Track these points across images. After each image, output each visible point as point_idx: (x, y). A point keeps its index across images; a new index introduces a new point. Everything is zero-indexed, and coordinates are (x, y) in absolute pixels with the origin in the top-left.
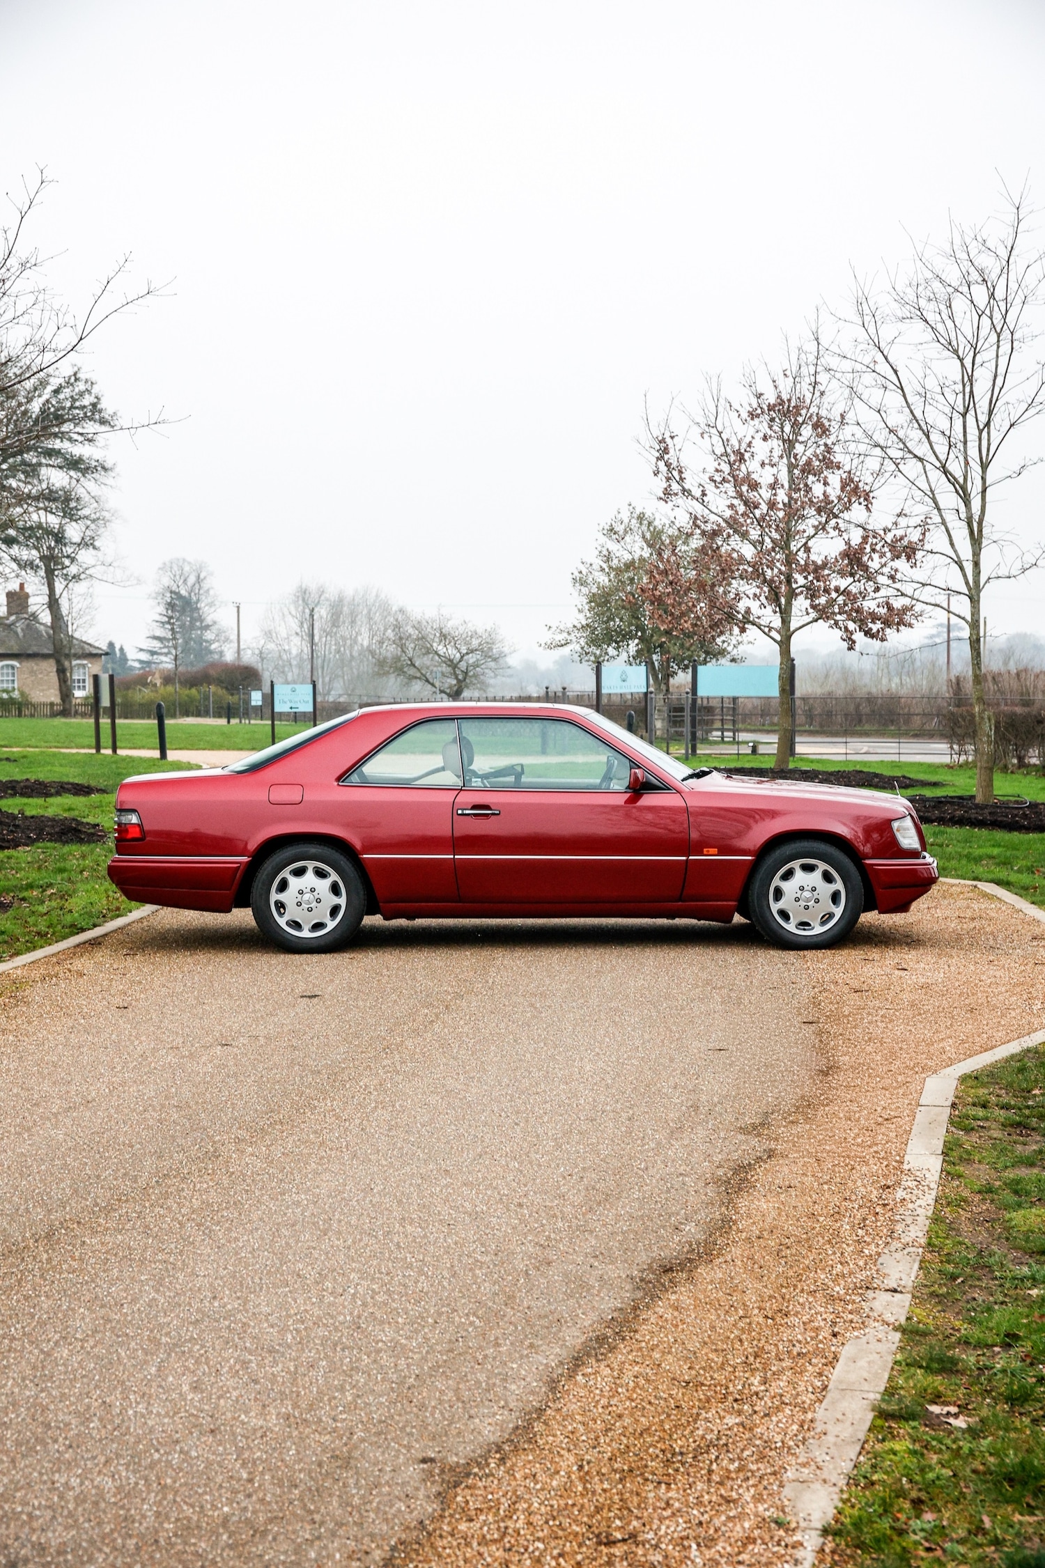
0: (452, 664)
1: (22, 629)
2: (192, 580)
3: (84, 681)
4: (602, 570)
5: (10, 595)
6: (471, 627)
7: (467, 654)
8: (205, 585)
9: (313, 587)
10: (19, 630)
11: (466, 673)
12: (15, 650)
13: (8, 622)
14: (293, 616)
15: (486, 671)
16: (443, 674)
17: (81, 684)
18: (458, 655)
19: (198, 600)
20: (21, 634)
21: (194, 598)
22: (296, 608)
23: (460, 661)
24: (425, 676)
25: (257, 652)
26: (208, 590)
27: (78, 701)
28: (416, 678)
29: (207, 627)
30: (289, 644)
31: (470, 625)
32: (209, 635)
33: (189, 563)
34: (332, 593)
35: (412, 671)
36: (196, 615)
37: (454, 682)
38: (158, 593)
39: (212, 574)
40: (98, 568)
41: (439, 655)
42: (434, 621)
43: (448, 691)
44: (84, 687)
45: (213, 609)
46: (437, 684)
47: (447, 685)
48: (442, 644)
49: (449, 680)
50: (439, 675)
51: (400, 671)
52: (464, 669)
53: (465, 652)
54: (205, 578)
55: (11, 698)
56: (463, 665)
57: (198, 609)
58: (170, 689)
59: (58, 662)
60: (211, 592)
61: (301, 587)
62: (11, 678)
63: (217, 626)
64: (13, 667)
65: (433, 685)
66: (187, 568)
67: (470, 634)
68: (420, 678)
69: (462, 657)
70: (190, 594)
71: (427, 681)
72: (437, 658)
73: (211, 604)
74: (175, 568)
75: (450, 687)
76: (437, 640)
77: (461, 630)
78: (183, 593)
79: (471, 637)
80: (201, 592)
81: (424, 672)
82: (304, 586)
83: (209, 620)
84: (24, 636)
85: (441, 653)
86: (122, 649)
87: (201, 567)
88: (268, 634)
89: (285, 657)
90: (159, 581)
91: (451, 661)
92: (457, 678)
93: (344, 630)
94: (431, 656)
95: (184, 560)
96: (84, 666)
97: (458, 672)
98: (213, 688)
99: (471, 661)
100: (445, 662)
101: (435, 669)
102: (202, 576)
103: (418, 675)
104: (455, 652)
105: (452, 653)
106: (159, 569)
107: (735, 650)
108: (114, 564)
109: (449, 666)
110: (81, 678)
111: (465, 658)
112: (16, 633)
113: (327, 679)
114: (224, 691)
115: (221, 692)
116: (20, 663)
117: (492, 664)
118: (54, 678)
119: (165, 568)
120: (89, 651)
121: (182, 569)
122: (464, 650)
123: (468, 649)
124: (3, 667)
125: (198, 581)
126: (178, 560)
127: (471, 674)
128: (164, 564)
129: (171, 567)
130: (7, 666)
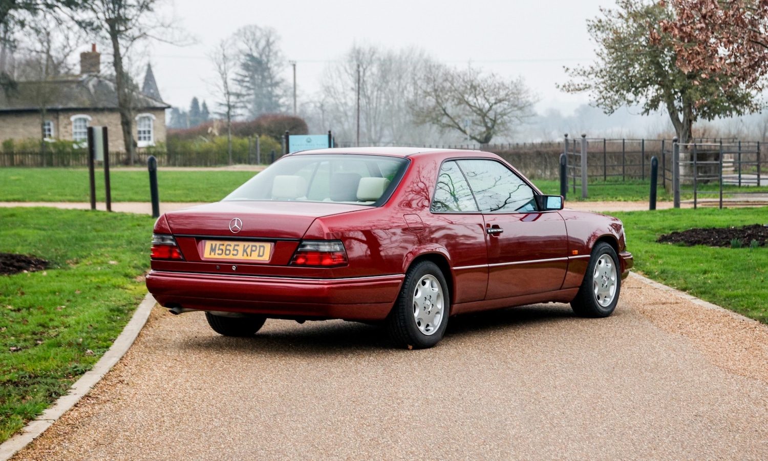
0: (482, 113)
1: (94, 86)
2: (263, 43)
3: (149, 132)
4: (621, 16)
5: (84, 56)
6: (498, 79)
7: (496, 103)
8: (274, 48)
9: (366, 48)
10: (91, 87)
11: (494, 121)
12: (87, 104)
13: (80, 79)
14: (348, 74)
15: (513, 119)
16: (473, 122)
17: (147, 135)
18: (487, 106)
19: (268, 61)
20: (92, 90)
21: (264, 59)
22: (351, 67)
23: (489, 111)
24: (457, 124)
25: (318, 105)
26: (276, 53)
27: (142, 151)
28: (449, 126)
29: (276, 84)
30: (345, 98)
31: (497, 77)
32: (278, 91)
33: (260, 29)
34: (382, 53)
35: (445, 120)
36: (266, 74)
37: (484, 129)
38: (235, 56)
39: (279, 38)
40: (158, 29)
41: (470, 105)
42: (465, 74)
43: (478, 137)
44: (149, 138)
45: (281, 69)
46: (468, 131)
47: (477, 132)
48: (472, 95)
49: (479, 128)
50: (469, 123)
51: (435, 120)
52: (492, 117)
53: (493, 102)
54: (274, 42)
55: (80, 148)
56: (491, 114)
57: (269, 69)
58: (224, 138)
59: (123, 115)
60: (280, 54)
61: (354, 48)
62: (83, 130)
63: (285, 83)
64: (85, 120)
65: (464, 132)
66: (258, 34)
67: (497, 85)
68: (452, 126)
69: (491, 107)
70: (261, 55)
71: (460, 128)
72: (468, 107)
73: (279, 65)
74: (248, 33)
75: (481, 134)
76: (468, 91)
77: (490, 81)
78: (255, 54)
79: (499, 88)
80: (271, 54)
81: (456, 121)
82: (357, 47)
83: (277, 78)
84: (96, 92)
85: (472, 104)
86: (204, 105)
87: (270, 32)
88: (328, 90)
89: (341, 109)
90: (236, 44)
91: (481, 110)
92: (486, 126)
93: (393, 85)
94: (463, 106)
95: (256, 27)
96: (149, 119)
97: (487, 120)
98: (263, 137)
99: (499, 111)
100: (475, 112)
101: (466, 118)
102: (271, 40)
103: (451, 123)
104: (484, 102)
105: (481, 102)
106: (235, 34)
107: (759, 94)
108: (174, 25)
109: (479, 115)
110: (147, 129)
111: (494, 107)
112: (88, 90)
113: (378, 128)
114: (274, 140)
115: (271, 140)
116: (91, 116)
117: (519, 113)
119: (241, 33)
120: (152, 105)
121: (254, 35)
122: (492, 100)
123: (496, 99)
124: (76, 120)
125: (268, 44)
126: (251, 26)
127: (499, 121)
128: (239, 30)
129: (245, 33)
130: (80, 119)
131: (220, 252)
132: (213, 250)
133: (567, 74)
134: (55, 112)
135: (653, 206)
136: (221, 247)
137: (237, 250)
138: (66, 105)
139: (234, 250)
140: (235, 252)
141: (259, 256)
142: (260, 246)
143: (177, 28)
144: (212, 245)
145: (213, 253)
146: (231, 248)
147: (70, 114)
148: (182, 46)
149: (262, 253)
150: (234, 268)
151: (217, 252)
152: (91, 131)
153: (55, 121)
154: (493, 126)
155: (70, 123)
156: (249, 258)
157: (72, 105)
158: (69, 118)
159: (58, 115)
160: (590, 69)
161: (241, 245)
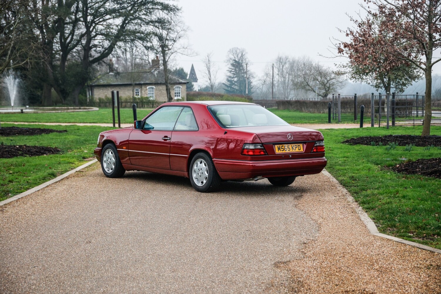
0: (324, 85)
1: (157, 74)
2: (240, 55)
3: (179, 93)
5: (153, 61)
7: (330, 80)
8: (245, 57)
9: (283, 57)
10: (156, 74)
11: (329, 88)
12: (154, 81)
13: (151, 71)
15: (337, 87)
16: (320, 88)
17: (178, 94)
18: (326, 81)
19: (242, 63)
20: (156, 76)
21: (240, 61)
23: (327, 83)
24: (312, 89)
26: (245, 59)
28: (309, 90)
29: (246, 73)
31: (331, 69)
32: (246, 76)
33: (239, 49)
34: (291, 59)
35: (308, 87)
36: (241, 68)
37: (325, 91)
38: (228, 60)
39: (247, 53)
40: (181, 49)
43: (322, 95)
44: (179, 95)
46: (317, 92)
47: (321, 93)
48: (320, 76)
49: (322, 91)
50: (318, 89)
51: (304, 88)
52: (328, 86)
53: (329, 79)
54: (245, 54)
56: (328, 85)
57: (242, 66)
59: (167, 86)
60: (247, 60)
61: (279, 57)
62: (152, 92)
63: (250, 72)
64: (153, 88)
65: (315, 93)
66: (238, 51)
67: (330, 72)
70: (239, 60)
71: (314, 91)
72: (318, 82)
73: (247, 64)
74: (234, 51)
75: (324, 93)
76: (318, 75)
78: (237, 60)
79: (331, 74)
80: (243, 60)
81: (312, 87)
82: (280, 56)
83: (246, 70)
84: (157, 76)
85: (319, 80)
87: (243, 51)
90: (228, 56)
91: (323, 83)
92: (326, 90)
94: (315, 81)
95: (237, 48)
96: (179, 88)
97: (326, 87)
99: (331, 83)
101: (317, 87)
102: (243, 54)
103: (310, 89)
104: (324, 79)
106: (229, 51)
108: (188, 48)
109: (322, 85)
110: (178, 92)
111: (329, 82)
112: (154, 75)
116: (155, 87)
117: (340, 84)
118: (165, 92)
119: (231, 51)
120: (180, 82)
121: (237, 52)
122: (328, 78)
123: (330, 78)
124: (149, 88)
125: (242, 56)
126: (235, 48)
127: (331, 88)
128: (230, 50)
129: (233, 51)
130: (151, 88)
131: (282, 150)
132: (279, 149)
133: (336, 67)
134: (140, 85)
135: (361, 126)
136: (282, 147)
137: (289, 148)
138: (145, 82)
139: (288, 148)
140: (289, 149)
141: (299, 150)
142: (298, 146)
143: (189, 49)
144: (278, 147)
145: (279, 151)
146: (287, 147)
147: (147, 86)
148: (191, 56)
149: (300, 149)
150: (291, 156)
151: (281, 150)
152: (113, 93)
153: (141, 88)
154: (328, 90)
155: (147, 90)
156: (295, 151)
157: (147, 82)
158: (146, 87)
159: (142, 86)
160: (346, 65)
161: (290, 146)
